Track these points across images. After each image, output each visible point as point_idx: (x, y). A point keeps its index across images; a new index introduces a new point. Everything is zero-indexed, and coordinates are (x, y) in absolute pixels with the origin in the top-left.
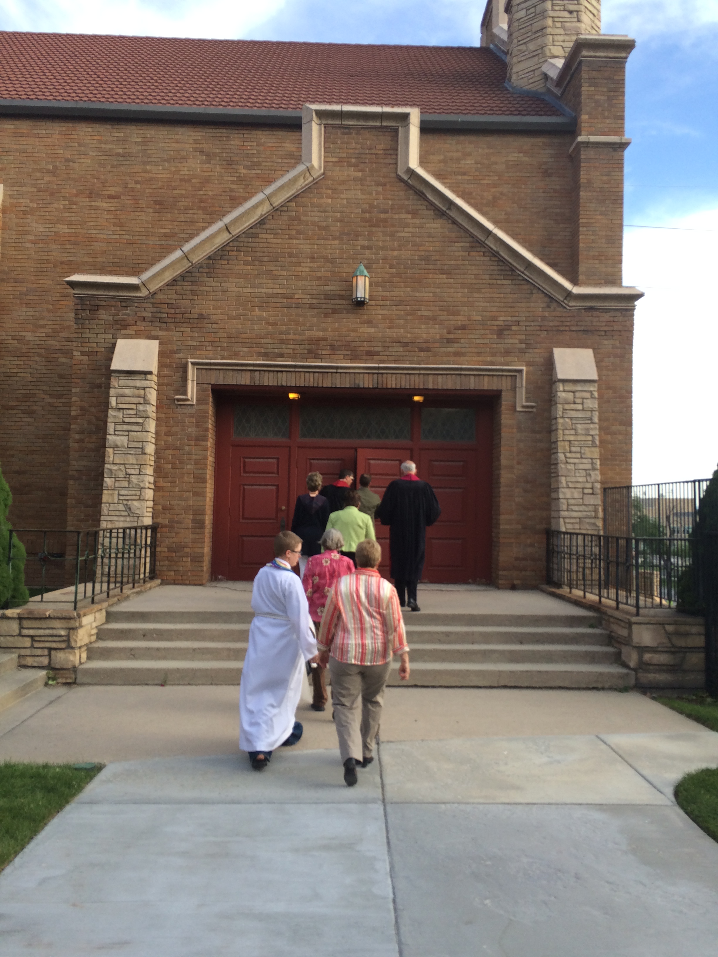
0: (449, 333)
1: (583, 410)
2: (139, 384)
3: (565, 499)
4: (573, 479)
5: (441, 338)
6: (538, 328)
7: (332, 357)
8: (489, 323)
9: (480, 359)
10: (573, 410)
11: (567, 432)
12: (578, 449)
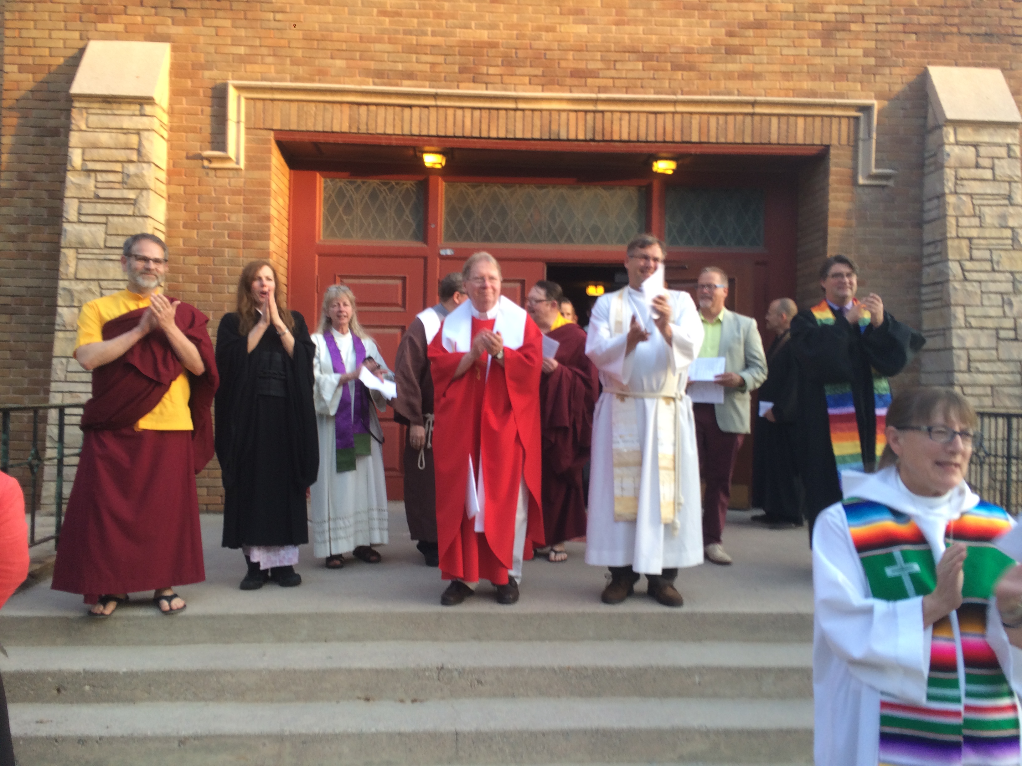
0: (730, 34)
1: (994, 179)
2: (127, 123)
3: (963, 348)
4: (978, 312)
5: (716, 43)
6: (900, 27)
7: (506, 79)
8: (807, 16)
9: (790, 84)
10: (975, 179)
11: (964, 221)
12: (987, 255)
